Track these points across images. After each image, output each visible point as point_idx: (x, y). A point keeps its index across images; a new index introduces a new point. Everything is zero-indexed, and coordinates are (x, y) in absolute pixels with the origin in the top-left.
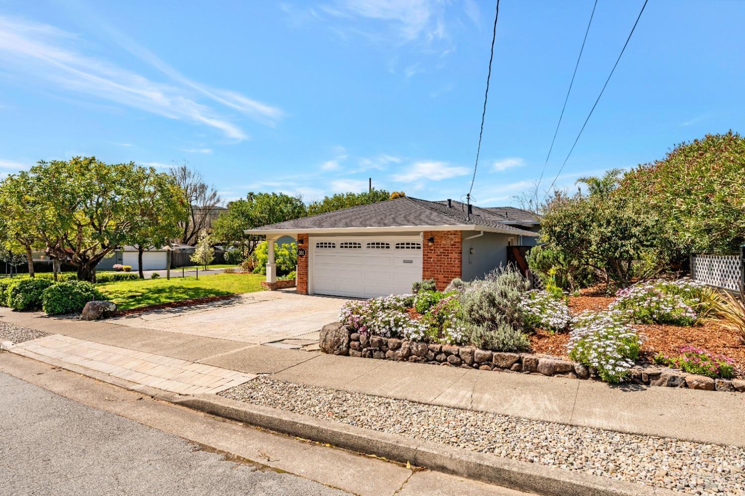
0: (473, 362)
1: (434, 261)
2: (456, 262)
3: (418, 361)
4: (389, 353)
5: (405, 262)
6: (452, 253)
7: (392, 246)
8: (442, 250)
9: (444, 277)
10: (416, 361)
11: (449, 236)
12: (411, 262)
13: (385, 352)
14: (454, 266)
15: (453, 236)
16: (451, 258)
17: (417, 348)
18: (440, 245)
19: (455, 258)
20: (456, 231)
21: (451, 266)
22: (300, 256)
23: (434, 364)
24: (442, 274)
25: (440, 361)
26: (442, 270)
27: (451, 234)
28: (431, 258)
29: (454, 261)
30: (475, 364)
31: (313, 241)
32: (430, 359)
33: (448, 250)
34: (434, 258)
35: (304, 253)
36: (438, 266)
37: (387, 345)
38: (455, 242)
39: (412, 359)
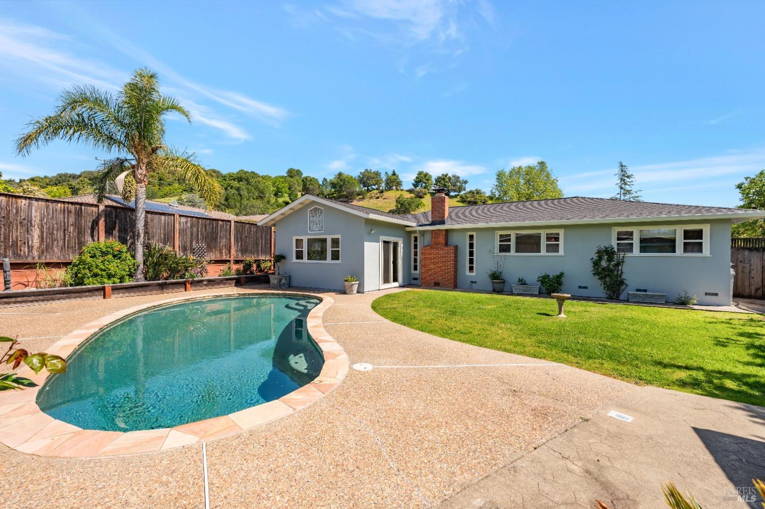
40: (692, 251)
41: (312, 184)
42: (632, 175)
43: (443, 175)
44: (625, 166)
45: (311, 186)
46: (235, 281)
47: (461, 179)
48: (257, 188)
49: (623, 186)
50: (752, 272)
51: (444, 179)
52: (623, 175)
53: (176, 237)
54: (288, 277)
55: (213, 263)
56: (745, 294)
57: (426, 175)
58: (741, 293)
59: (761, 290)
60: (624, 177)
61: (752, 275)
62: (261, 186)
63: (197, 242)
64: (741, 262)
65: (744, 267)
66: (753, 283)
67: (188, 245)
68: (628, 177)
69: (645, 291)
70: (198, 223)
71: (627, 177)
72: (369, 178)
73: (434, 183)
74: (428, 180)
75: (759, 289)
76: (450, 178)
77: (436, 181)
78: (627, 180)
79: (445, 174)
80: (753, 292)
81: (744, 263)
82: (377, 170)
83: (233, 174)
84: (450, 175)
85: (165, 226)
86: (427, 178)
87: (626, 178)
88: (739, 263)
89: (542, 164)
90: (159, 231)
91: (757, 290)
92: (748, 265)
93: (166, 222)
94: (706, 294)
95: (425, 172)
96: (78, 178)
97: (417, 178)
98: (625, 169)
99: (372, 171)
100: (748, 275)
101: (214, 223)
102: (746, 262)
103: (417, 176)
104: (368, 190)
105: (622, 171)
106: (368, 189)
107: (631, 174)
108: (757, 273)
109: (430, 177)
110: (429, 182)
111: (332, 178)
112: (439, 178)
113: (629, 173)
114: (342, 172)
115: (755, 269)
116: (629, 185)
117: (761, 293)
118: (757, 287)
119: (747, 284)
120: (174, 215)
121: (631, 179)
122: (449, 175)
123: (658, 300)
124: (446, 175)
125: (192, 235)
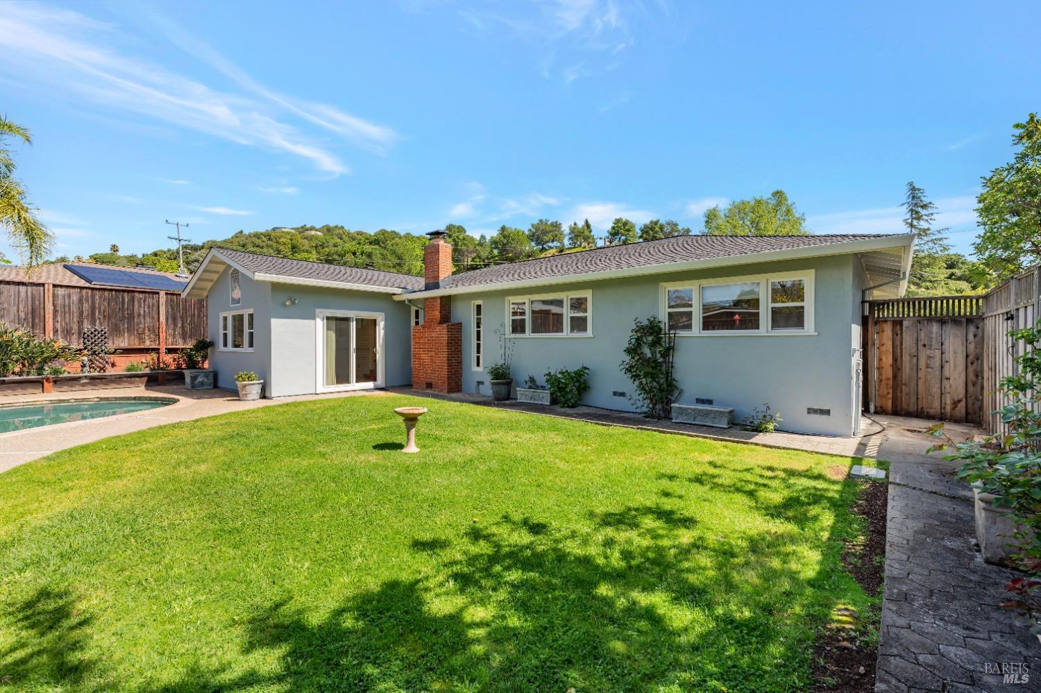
40: (787, 326)
41: (465, 245)
42: (930, 203)
43: (651, 222)
44: (919, 190)
45: (463, 247)
46: (146, 378)
47: (680, 227)
48: (393, 252)
49: (915, 222)
50: (947, 366)
51: (652, 229)
52: (916, 204)
53: (47, 316)
54: (212, 375)
55: (121, 353)
56: (932, 412)
57: (625, 224)
58: (925, 410)
59: (963, 404)
60: (917, 205)
61: (946, 374)
62: (400, 250)
63: (93, 323)
64: (924, 346)
65: (930, 357)
66: (948, 389)
67: (75, 327)
68: (924, 207)
69: (710, 402)
70: (93, 296)
71: (922, 207)
72: (545, 233)
73: (639, 235)
74: (628, 230)
75: (960, 401)
76: (662, 228)
77: (642, 231)
78: (923, 212)
79: (655, 220)
80: (948, 408)
81: (930, 349)
82: (555, 221)
83: (370, 236)
84: (662, 221)
85: (27, 299)
86: (627, 228)
87: (920, 209)
88: (921, 347)
89: (778, 195)
90: (15, 308)
91: (956, 403)
92: (938, 353)
93: (29, 295)
94: (810, 411)
95: (624, 220)
96: (200, 250)
97: (613, 228)
98: (919, 195)
99: (549, 223)
100: (938, 373)
101: (126, 296)
102: (933, 347)
103: (613, 225)
104: (543, 250)
105: (913, 197)
106: (543, 248)
107: (928, 201)
108: (955, 366)
109: (633, 226)
110: (631, 233)
111: (495, 235)
112: (646, 226)
113: (926, 200)
114: (507, 226)
115: (952, 362)
116: (927, 220)
117: (963, 410)
118: (956, 399)
119: (935, 390)
120: (43, 285)
121: (930, 211)
122: (660, 222)
123: (717, 421)
124: (656, 223)
125: (81, 313)
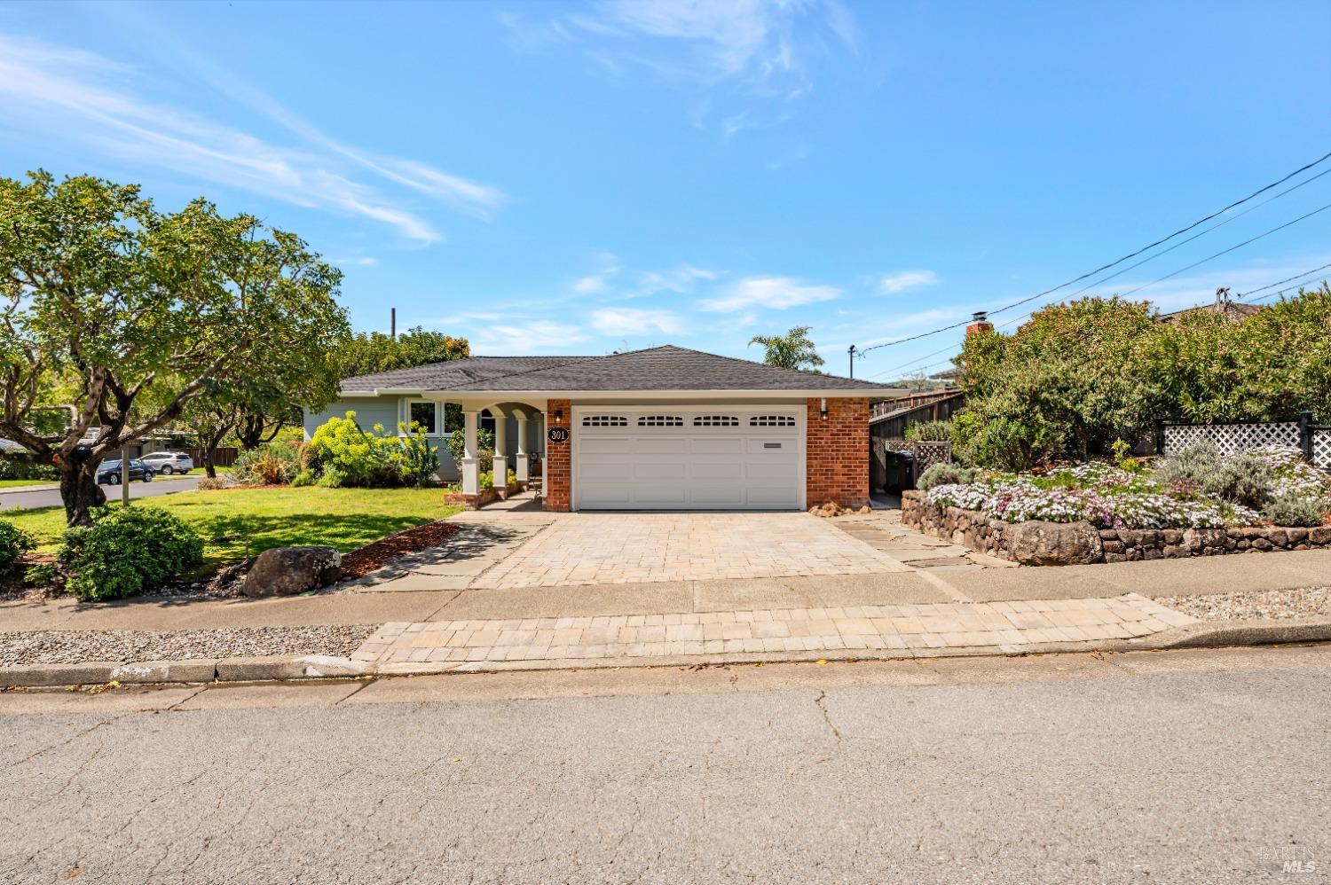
0: (1288, 543)
1: (826, 443)
2: (863, 444)
3: (1216, 553)
4: (1167, 549)
5: (767, 446)
6: (855, 431)
7: (744, 422)
8: (839, 427)
9: (843, 467)
10: (1213, 554)
11: (851, 406)
12: (778, 446)
13: (1162, 549)
14: (858, 451)
15: (857, 406)
16: (854, 439)
17: (1213, 536)
18: (837, 419)
19: (860, 439)
20: (863, 399)
21: (855, 451)
22: (556, 440)
23: (1237, 553)
24: (841, 462)
25: (1244, 549)
26: (840, 457)
27: (855, 403)
28: (822, 439)
29: (860, 443)
30: (1289, 545)
31: (578, 414)
32: (1231, 547)
33: (850, 427)
34: (827, 439)
35: (566, 437)
36: (833, 451)
37: (1163, 539)
38: (861, 415)
39: (1208, 551)
